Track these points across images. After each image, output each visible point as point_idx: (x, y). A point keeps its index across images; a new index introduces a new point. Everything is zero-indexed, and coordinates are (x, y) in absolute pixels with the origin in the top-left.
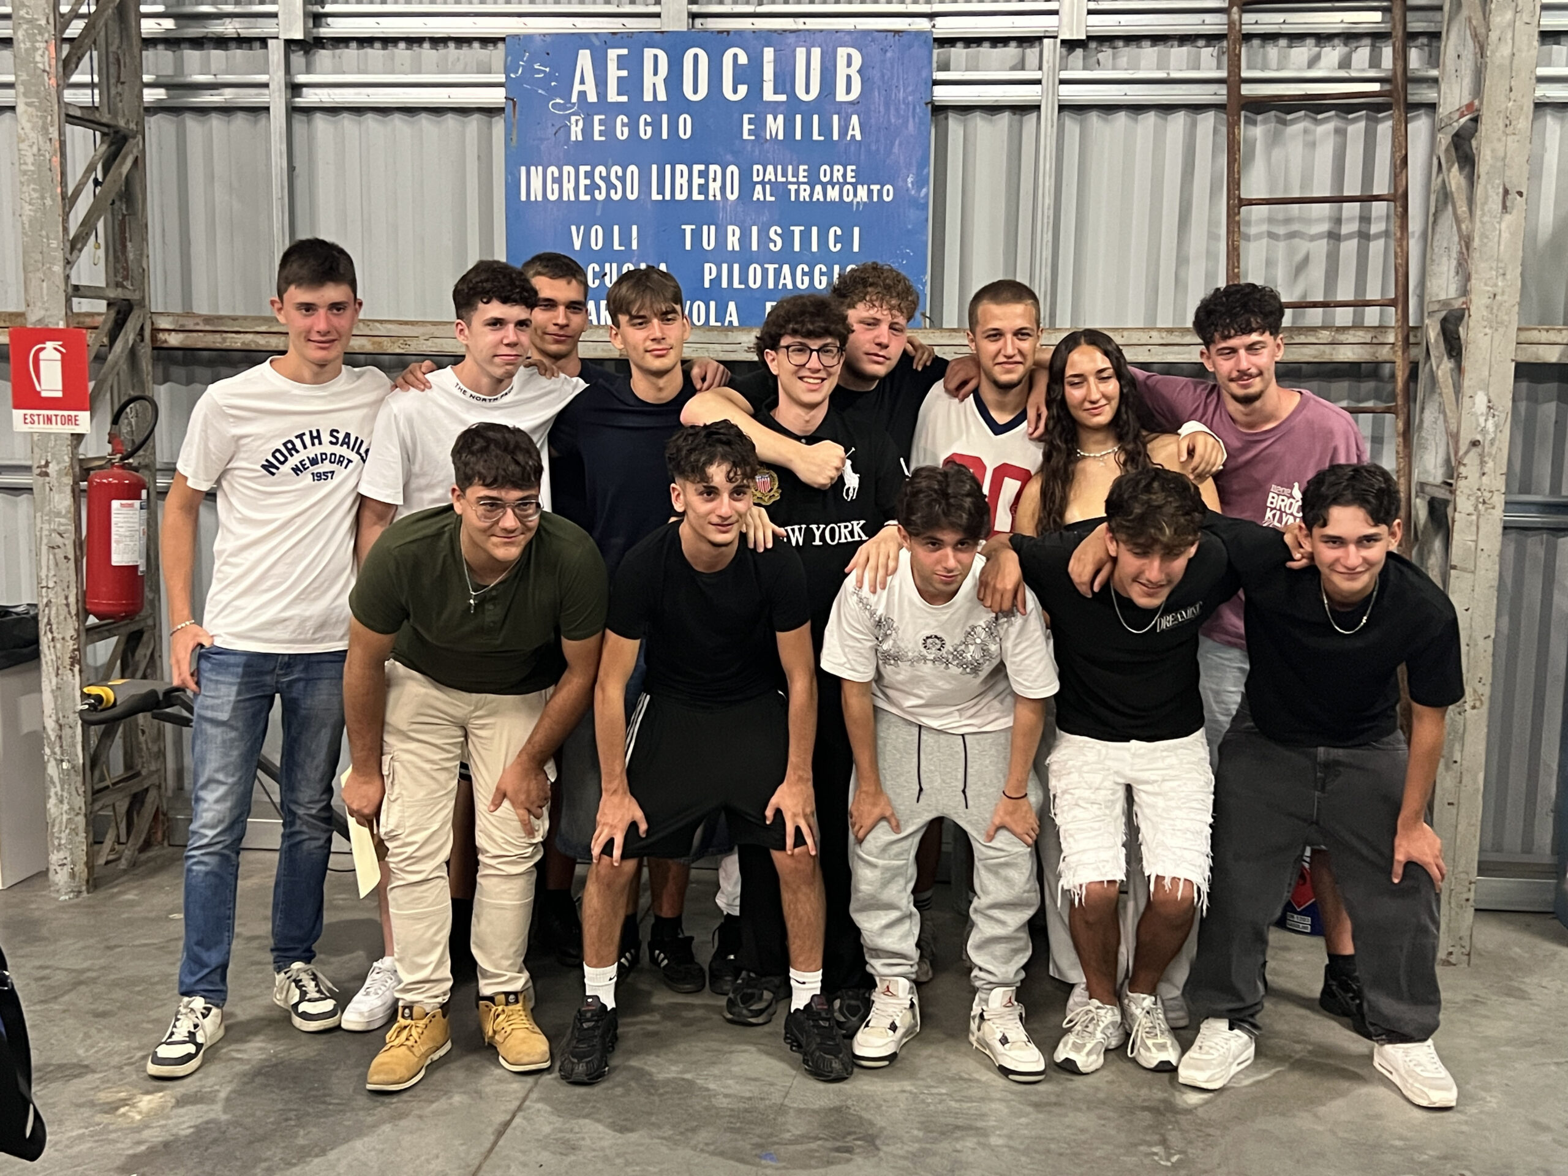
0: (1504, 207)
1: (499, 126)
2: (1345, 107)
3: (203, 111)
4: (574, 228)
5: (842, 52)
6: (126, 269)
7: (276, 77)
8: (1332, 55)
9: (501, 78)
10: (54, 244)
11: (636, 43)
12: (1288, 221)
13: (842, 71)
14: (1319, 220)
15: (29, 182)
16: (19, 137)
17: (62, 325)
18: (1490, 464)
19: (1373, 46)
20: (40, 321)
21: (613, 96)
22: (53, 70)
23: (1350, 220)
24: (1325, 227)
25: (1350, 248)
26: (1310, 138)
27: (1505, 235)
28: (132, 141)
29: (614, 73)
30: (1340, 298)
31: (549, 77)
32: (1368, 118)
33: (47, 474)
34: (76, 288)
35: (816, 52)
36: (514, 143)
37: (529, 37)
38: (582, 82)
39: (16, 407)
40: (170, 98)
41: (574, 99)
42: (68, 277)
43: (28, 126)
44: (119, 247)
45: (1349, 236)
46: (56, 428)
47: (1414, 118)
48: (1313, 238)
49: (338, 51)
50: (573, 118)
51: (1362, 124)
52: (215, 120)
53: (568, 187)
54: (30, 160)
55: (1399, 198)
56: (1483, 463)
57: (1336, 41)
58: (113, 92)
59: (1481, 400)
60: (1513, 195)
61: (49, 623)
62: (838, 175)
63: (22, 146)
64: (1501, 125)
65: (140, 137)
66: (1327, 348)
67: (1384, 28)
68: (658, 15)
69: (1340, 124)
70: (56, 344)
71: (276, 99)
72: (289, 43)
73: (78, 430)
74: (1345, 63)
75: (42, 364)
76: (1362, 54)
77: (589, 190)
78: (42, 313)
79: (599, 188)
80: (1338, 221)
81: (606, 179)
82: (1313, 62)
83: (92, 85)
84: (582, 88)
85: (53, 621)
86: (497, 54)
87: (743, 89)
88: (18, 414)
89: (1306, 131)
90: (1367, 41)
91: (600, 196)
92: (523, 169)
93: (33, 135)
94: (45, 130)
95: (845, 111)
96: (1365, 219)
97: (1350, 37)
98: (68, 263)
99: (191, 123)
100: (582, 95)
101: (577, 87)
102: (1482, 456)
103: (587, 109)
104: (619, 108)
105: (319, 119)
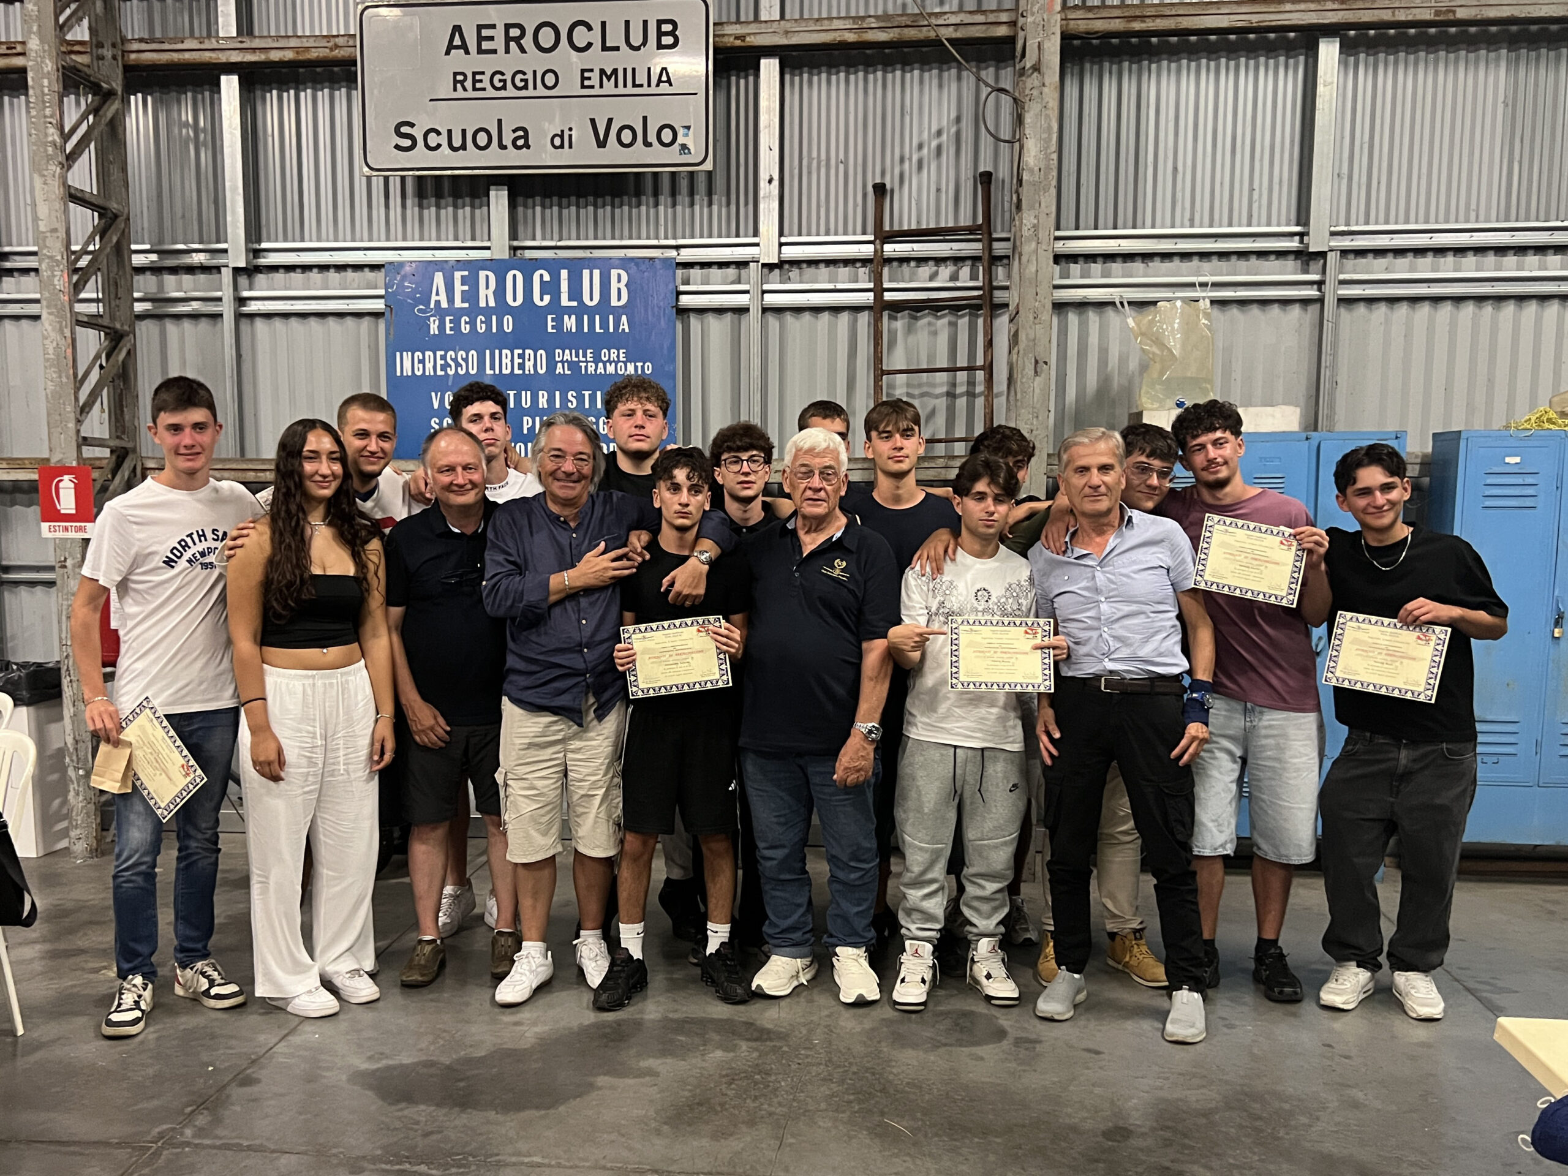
0: (1036, 372)
1: (382, 325)
2: (955, 307)
3: (178, 317)
4: (433, 394)
5: (614, 273)
6: (124, 427)
7: (226, 293)
8: (945, 271)
9: (382, 292)
10: (69, 409)
11: (473, 267)
12: (920, 385)
13: (614, 286)
14: (941, 385)
15: (51, 366)
16: (43, 335)
17: (74, 464)
19: (973, 266)
20: (58, 461)
21: (458, 303)
22: (67, 290)
23: (962, 384)
24: (945, 389)
25: (961, 403)
26: (933, 329)
27: (1037, 391)
28: (126, 339)
29: (459, 288)
30: (957, 436)
31: (415, 291)
32: (970, 314)
33: (65, 567)
34: (85, 439)
35: (596, 273)
36: (391, 336)
37: (401, 264)
38: (437, 294)
39: (44, 521)
40: (155, 308)
41: (432, 306)
42: (78, 431)
43: (49, 328)
44: (118, 412)
45: (961, 395)
46: (72, 535)
47: (1000, 315)
48: (937, 397)
49: (271, 275)
50: (432, 319)
51: (967, 319)
52: (187, 324)
53: (429, 366)
54: (51, 351)
55: (989, 368)
57: (949, 263)
58: (113, 304)
60: (1041, 363)
61: (68, 670)
62: (614, 356)
63: (47, 342)
64: (1031, 318)
65: (131, 336)
67: (979, 253)
68: (488, 248)
69: (952, 318)
70: (71, 477)
71: (227, 309)
72: (237, 271)
73: (86, 536)
74: (954, 277)
75: (62, 492)
76: (965, 271)
77: (444, 367)
78: (61, 456)
79: (450, 366)
80: (954, 385)
81: (455, 360)
82: (933, 277)
83: (97, 300)
84: (437, 298)
85: (71, 668)
86: (380, 276)
87: (547, 298)
88: (45, 526)
89: (929, 324)
90: (969, 262)
91: (451, 372)
92: (398, 354)
93: (53, 335)
94: (61, 331)
95: (617, 312)
96: (971, 383)
97: (957, 260)
98: (79, 422)
99: (171, 327)
100: (438, 303)
101: (434, 298)
103: (441, 313)
104: (462, 312)
105: (259, 323)
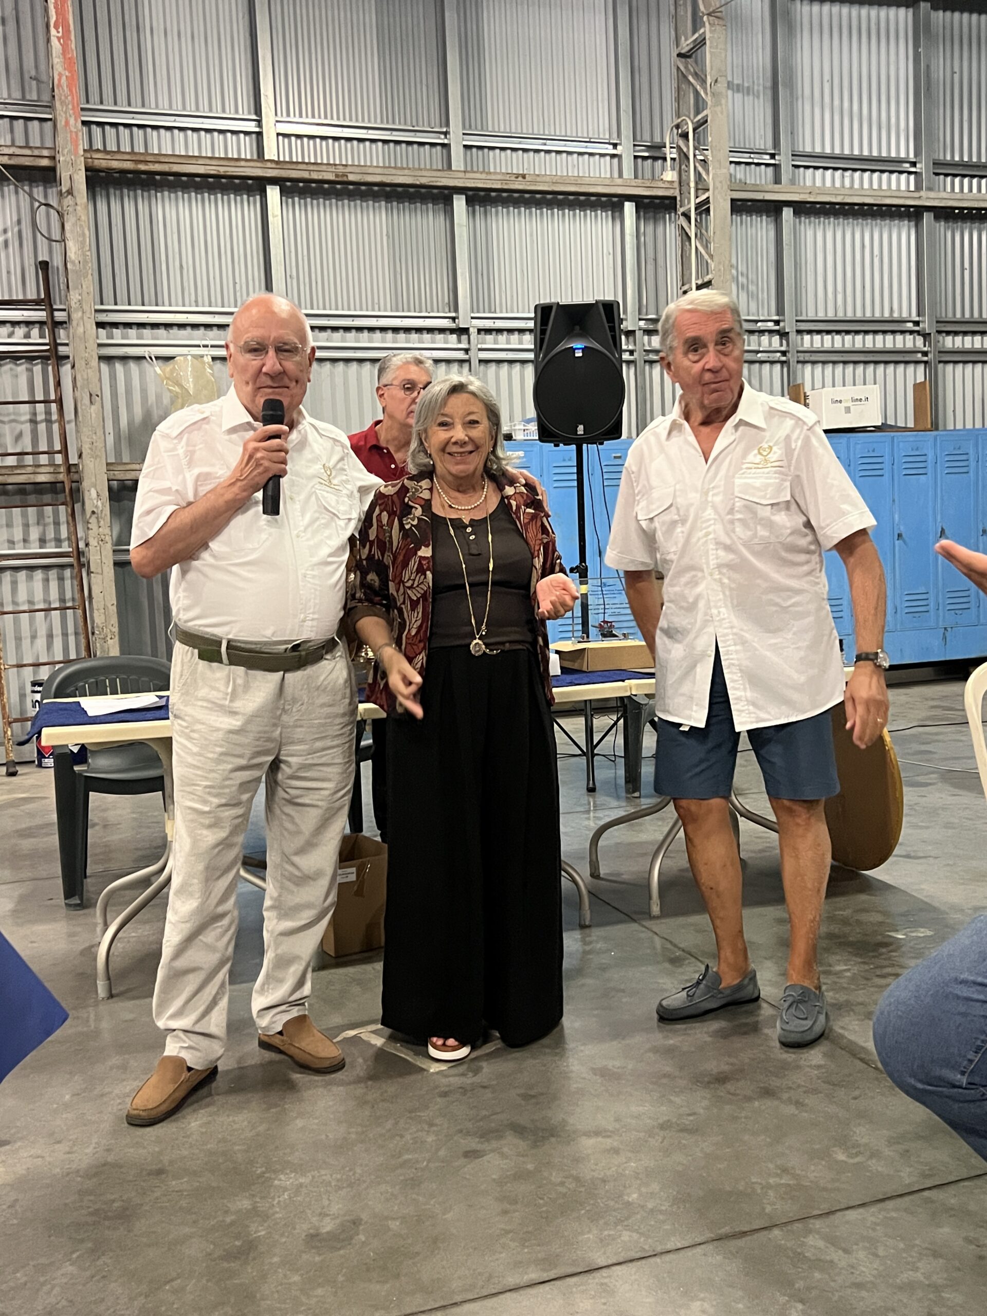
0: (91, 402)
2: (30, 358)
8: (20, 331)
12: (9, 414)
14: (25, 414)
18: (102, 523)
19: (40, 329)
23: (41, 413)
24: (28, 417)
25: (42, 427)
26: (14, 373)
27: (94, 415)
30: (41, 450)
32: (42, 363)
45: (41, 421)
47: (65, 364)
48: (22, 423)
51: (40, 366)
55: (60, 402)
56: (98, 522)
57: (22, 325)
59: (93, 493)
60: (94, 397)
64: (84, 364)
66: (32, 476)
67: (44, 319)
69: (29, 366)
74: (27, 336)
76: (35, 332)
80: (35, 414)
82: (10, 335)
89: (11, 369)
90: (37, 326)
96: (48, 413)
97: (28, 323)
102: (97, 518)
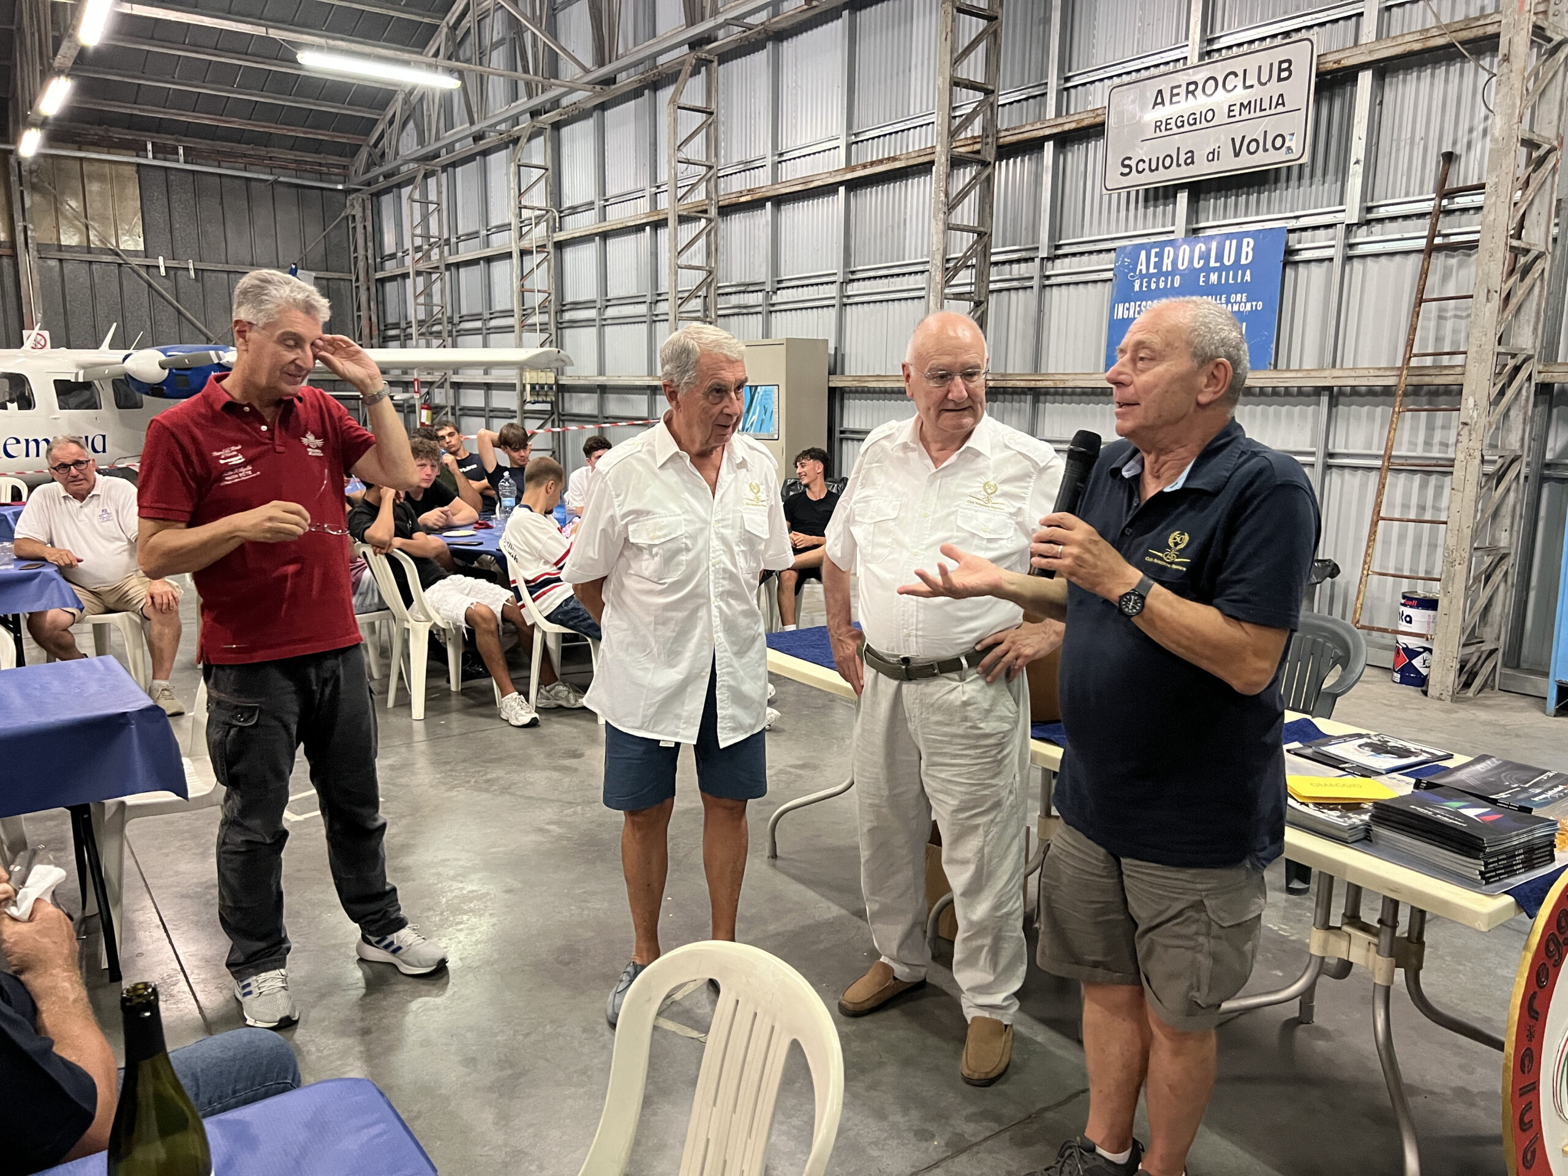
0: (1488, 299)
1: (1110, 287)
5: (1245, 241)
7: (1037, 273)
9: (1113, 266)
13: (1244, 249)
18: (1474, 435)
21: (1152, 270)
27: (1487, 314)
28: (984, 305)
29: (1153, 259)
31: (1130, 264)
35: (1234, 242)
36: (1114, 294)
38: (1141, 265)
40: (999, 285)
41: (1138, 272)
50: (1136, 281)
53: (1132, 311)
56: (1470, 434)
58: (979, 285)
59: (1471, 401)
60: (1492, 293)
62: (1239, 299)
64: (1487, 257)
65: (987, 303)
68: (1173, 232)
71: (1036, 283)
72: (1043, 259)
87: (1202, 262)
92: (1116, 305)
95: (1244, 268)
100: (1141, 270)
101: (1139, 267)
102: (1470, 431)
103: (1142, 276)
104: (1153, 276)
